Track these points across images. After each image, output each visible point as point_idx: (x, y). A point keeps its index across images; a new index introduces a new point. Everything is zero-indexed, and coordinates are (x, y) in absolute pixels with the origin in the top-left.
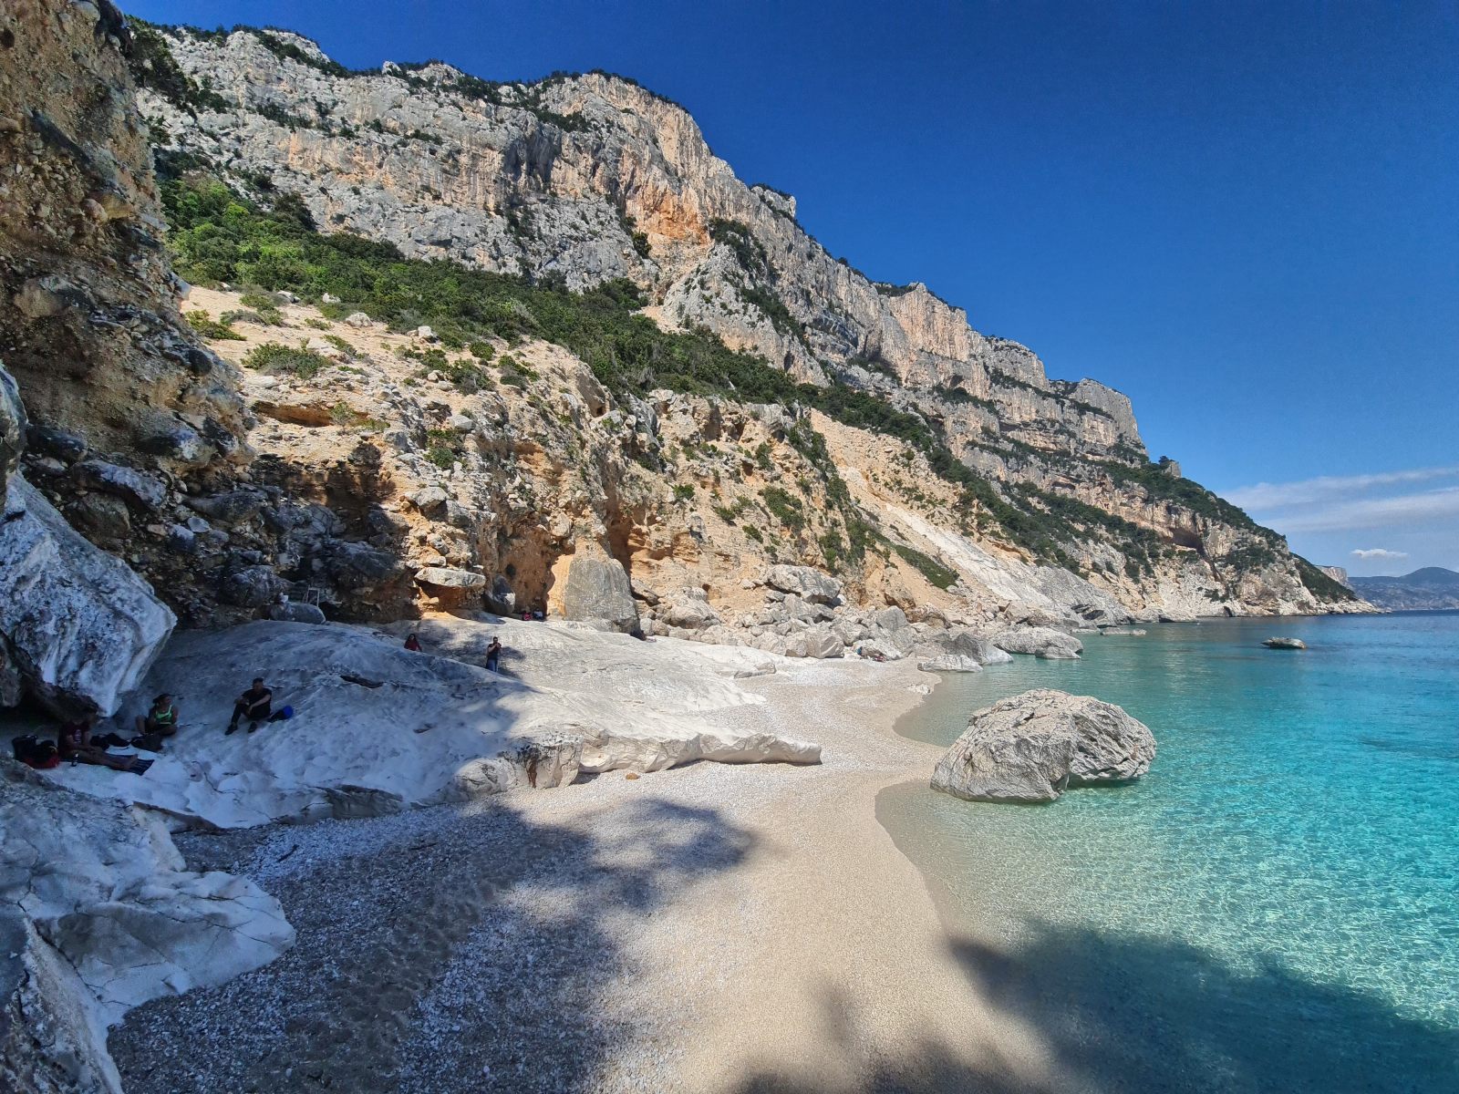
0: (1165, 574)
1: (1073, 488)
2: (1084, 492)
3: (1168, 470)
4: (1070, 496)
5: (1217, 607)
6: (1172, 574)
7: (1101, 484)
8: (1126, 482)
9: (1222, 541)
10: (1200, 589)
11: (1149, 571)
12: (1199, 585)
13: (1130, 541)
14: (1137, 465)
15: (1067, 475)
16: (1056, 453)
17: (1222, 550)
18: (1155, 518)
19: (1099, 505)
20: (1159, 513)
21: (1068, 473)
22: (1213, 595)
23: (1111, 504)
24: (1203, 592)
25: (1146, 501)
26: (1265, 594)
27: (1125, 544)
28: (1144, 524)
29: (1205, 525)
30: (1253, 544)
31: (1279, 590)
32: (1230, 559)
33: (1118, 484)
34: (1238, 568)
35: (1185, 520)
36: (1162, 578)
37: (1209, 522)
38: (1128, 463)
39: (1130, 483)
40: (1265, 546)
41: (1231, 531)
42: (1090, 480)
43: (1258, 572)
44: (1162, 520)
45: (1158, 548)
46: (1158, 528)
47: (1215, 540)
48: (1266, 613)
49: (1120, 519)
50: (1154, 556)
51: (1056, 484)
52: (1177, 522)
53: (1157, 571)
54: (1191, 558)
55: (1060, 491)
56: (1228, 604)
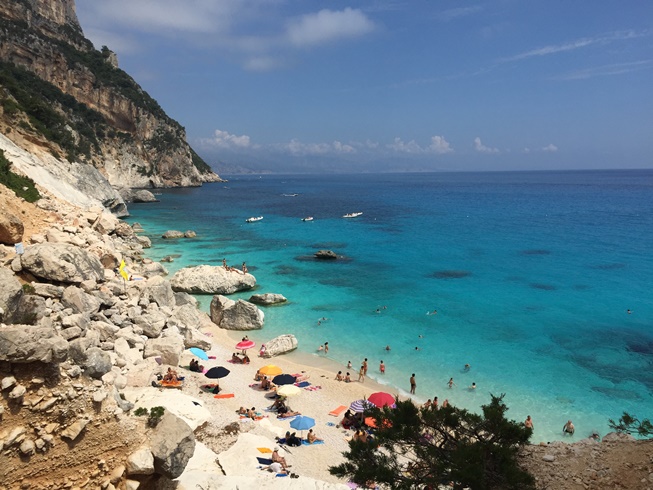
0: (109, 152)
1: (30, 61)
2: (40, 67)
3: (108, 59)
4: (27, 69)
5: (145, 180)
6: (114, 152)
7: (56, 63)
8: (78, 64)
9: (149, 128)
10: (134, 166)
11: (98, 150)
12: (133, 162)
13: (82, 120)
14: (83, 49)
15: (25, 47)
16: (14, 22)
17: (148, 135)
18: (100, 102)
19: (54, 82)
20: (104, 98)
21: (26, 45)
22: (142, 171)
23: (65, 83)
24: (135, 169)
25: (95, 85)
26: (174, 172)
27: (78, 123)
28: (92, 106)
29: (138, 112)
30: (168, 132)
31: (181, 168)
32: (154, 142)
33: (72, 66)
34: (159, 150)
35: (124, 107)
36: (107, 156)
37: (141, 112)
38: (76, 46)
39: (81, 66)
40: (174, 134)
41: (155, 120)
42: (47, 57)
43: (170, 154)
44: (106, 105)
45: (104, 128)
46: (103, 111)
47: (144, 126)
48: (174, 185)
49: (73, 98)
50: (101, 135)
51: (14, 54)
52: (119, 108)
53: (104, 149)
54: (127, 139)
55: (18, 63)
56: (152, 178)
